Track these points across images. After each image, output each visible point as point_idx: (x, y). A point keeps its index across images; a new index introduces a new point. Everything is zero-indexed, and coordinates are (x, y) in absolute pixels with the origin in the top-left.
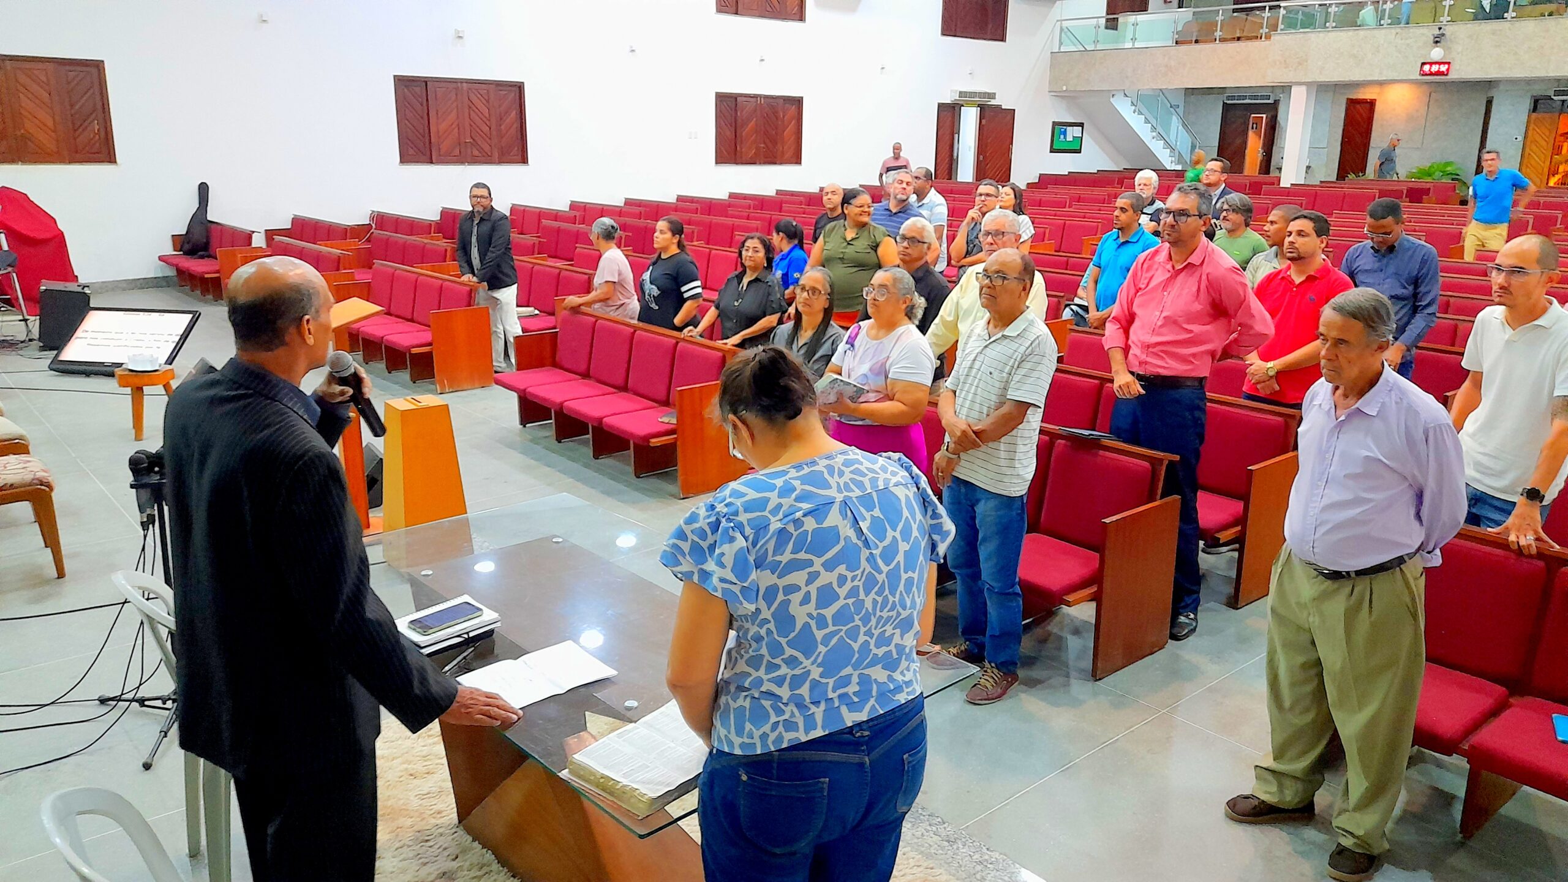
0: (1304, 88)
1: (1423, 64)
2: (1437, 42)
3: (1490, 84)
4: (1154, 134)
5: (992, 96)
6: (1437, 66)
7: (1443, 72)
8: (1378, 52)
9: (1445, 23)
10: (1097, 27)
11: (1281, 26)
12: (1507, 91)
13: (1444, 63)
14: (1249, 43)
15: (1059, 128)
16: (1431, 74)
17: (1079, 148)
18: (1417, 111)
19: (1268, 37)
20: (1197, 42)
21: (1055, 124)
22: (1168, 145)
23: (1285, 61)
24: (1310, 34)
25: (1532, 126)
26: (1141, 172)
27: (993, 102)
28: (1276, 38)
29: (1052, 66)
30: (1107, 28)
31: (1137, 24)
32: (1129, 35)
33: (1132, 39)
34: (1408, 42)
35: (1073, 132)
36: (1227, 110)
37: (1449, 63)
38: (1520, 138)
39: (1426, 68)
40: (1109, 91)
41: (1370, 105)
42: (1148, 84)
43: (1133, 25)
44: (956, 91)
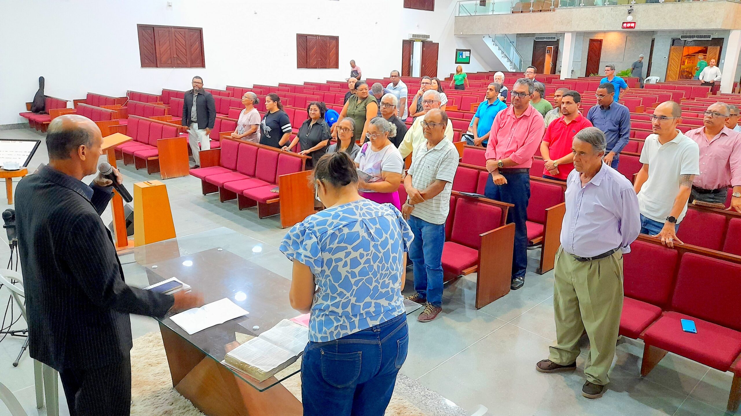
0: (570, 34)
1: (624, 23)
2: (630, 13)
3: (653, 32)
4: (503, 55)
5: (428, 37)
6: (630, 24)
7: (632, 27)
8: (603, 17)
9: (633, 4)
10: (476, 5)
11: (559, 5)
12: (661, 36)
13: (633, 23)
14: (546, 13)
15: (459, 52)
16: (627, 28)
17: (468, 62)
18: (621, 45)
19: (554, 10)
20: (522, 12)
21: (457, 50)
22: (509, 60)
23: (562, 22)
24: (573, 9)
25: (671, 52)
26: (496, 73)
27: (428, 40)
28: (558, 11)
29: (456, 23)
30: (480, 5)
31: (494, 4)
32: (491, 9)
33: (492, 11)
34: (617, 13)
35: (466, 54)
36: (536, 44)
37: (635, 23)
38: (667, 57)
39: (625, 25)
40: (482, 35)
41: (601, 41)
42: (501, 32)
43: (493, 4)
44: (411, 35)
